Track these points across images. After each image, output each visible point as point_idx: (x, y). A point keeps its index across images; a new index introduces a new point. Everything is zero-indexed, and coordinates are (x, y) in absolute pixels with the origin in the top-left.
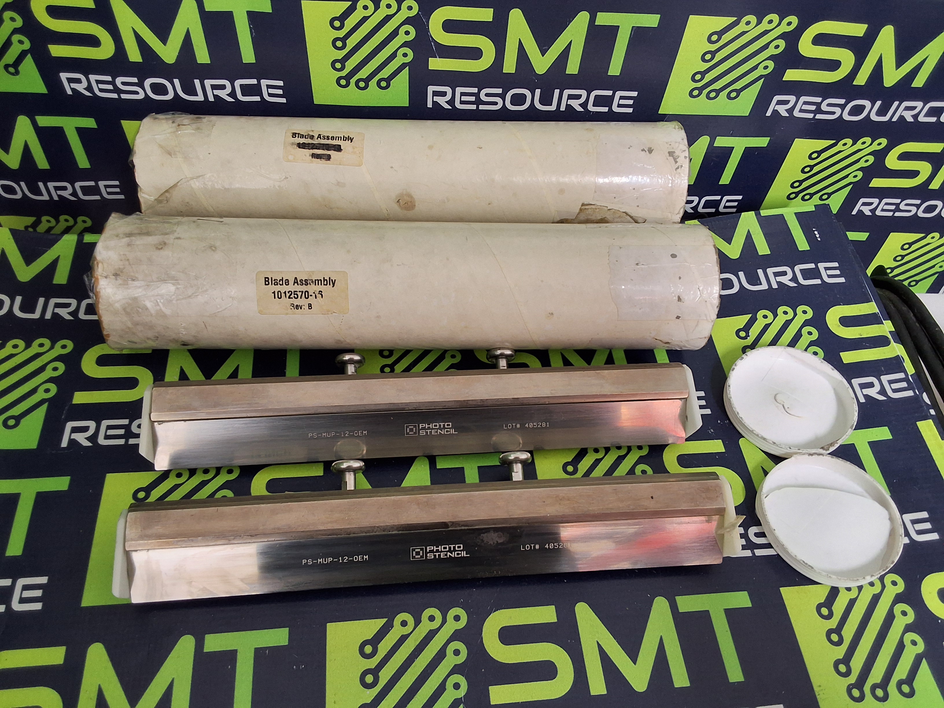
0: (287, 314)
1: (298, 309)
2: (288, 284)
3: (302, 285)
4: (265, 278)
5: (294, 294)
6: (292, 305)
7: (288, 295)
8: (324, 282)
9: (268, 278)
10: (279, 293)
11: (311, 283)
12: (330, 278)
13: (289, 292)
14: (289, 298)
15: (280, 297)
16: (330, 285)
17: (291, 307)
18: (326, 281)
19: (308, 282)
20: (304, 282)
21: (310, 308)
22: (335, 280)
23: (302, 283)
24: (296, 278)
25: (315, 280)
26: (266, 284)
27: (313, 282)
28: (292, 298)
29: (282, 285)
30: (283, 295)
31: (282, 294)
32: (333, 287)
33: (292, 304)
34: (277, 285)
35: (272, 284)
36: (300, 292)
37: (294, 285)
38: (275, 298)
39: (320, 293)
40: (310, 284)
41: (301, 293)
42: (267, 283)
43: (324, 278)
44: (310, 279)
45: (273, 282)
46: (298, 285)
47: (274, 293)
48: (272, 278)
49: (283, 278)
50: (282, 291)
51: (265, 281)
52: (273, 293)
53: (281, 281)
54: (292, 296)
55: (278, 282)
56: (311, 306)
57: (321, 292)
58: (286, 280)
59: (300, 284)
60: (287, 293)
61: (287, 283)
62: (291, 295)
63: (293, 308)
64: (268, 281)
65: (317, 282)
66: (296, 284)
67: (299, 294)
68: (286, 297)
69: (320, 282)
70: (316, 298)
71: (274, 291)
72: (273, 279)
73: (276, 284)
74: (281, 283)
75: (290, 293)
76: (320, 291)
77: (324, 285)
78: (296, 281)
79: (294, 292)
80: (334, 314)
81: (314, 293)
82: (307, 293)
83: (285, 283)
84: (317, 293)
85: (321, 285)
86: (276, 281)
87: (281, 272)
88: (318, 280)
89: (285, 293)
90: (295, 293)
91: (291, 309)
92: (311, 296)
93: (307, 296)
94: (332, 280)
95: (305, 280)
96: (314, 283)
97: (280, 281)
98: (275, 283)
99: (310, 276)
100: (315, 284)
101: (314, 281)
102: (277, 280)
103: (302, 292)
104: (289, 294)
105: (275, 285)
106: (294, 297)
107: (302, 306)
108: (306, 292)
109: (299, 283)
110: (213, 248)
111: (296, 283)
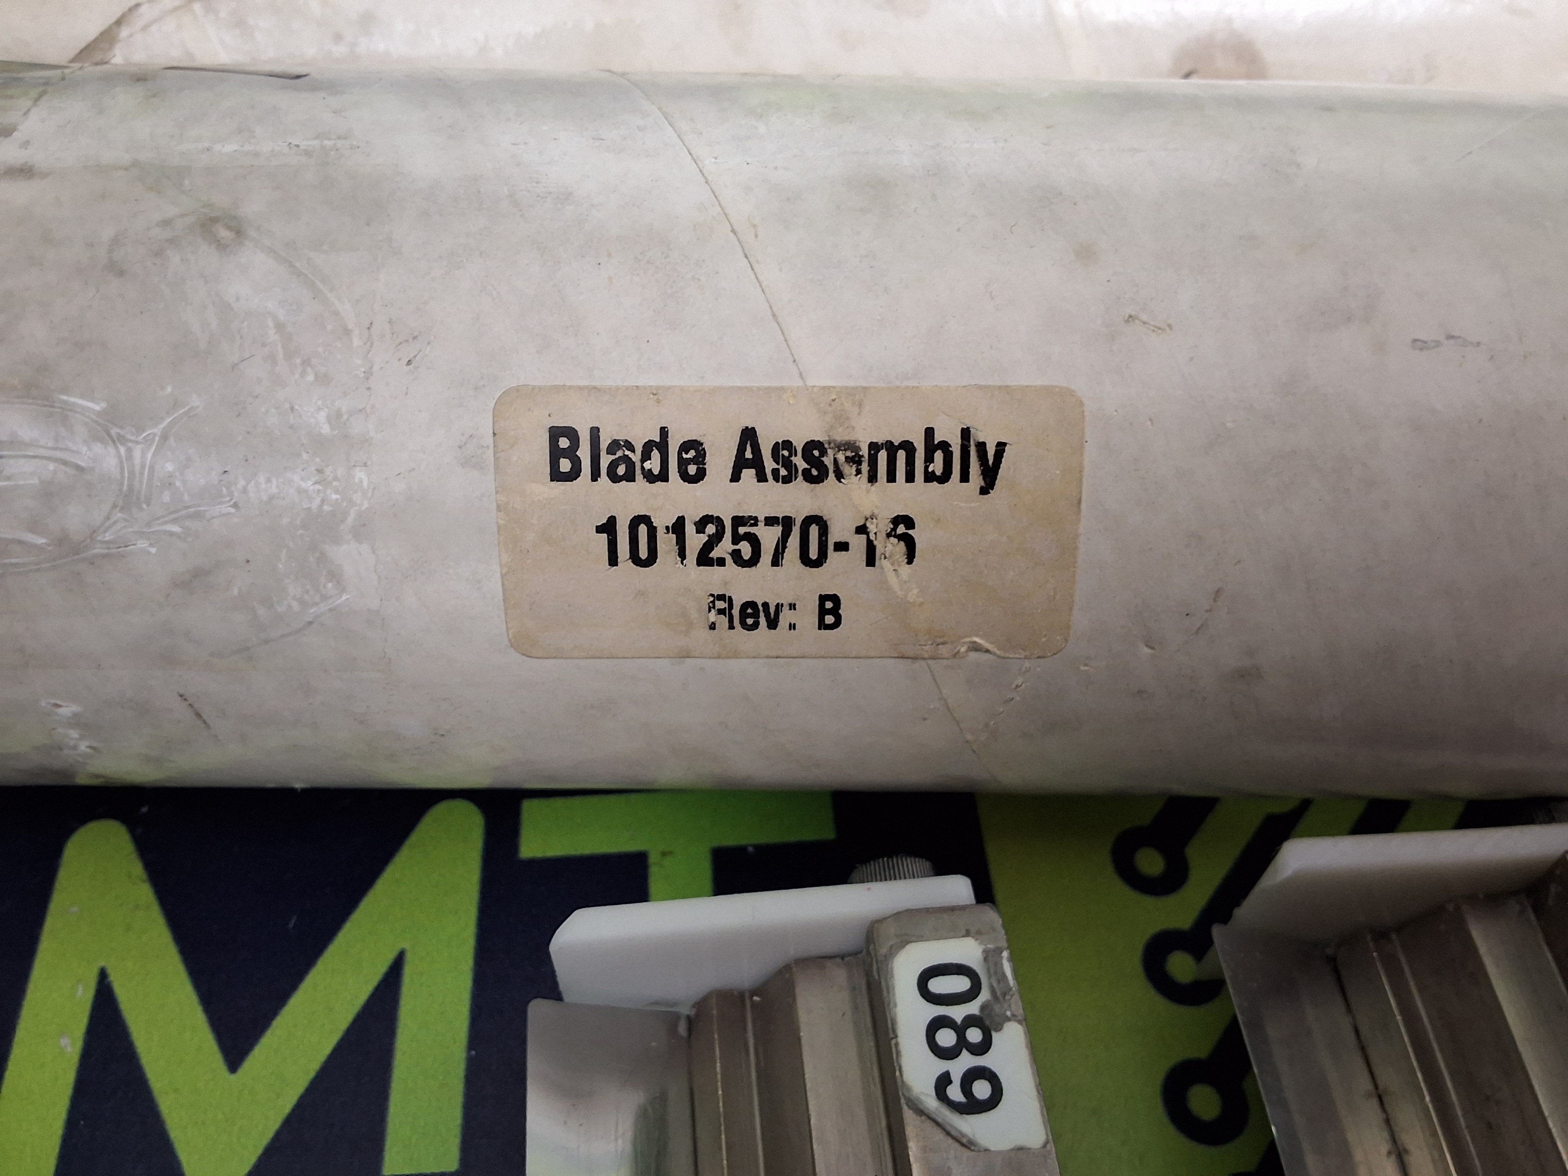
0: (685, 655)
1: (756, 625)
2: (700, 476)
3: (787, 480)
4: (555, 433)
5: (736, 539)
6: (720, 605)
7: (695, 541)
8: (929, 459)
9: (571, 433)
10: (643, 529)
11: (849, 470)
12: (966, 433)
13: (701, 526)
14: (704, 559)
15: (643, 554)
16: (965, 478)
17: (713, 616)
18: (939, 456)
19: (828, 461)
20: (800, 463)
21: (829, 619)
22: (1001, 447)
23: (788, 464)
24: (749, 435)
25: (874, 447)
26: (557, 476)
27: (856, 460)
28: (721, 562)
29: (663, 476)
30: (666, 543)
31: (661, 534)
32: (984, 491)
33: (721, 597)
34: (630, 477)
35: (595, 475)
36: (771, 521)
37: (735, 477)
38: (613, 560)
39: (901, 529)
40: (839, 476)
41: (777, 530)
42: (565, 465)
43: (929, 432)
44: (841, 435)
45: (605, 461)
46: (761, 477)
47: (608, 528)
48: (595, 432)
49: (664, 432)
50: (663, 520)
51: (556, 454)
52: (600, 529)
53: (656, 454)
54: (724, 548)
55: (636, 457)
56: (835, 611)
57: (909, 522)
58: (686, 446)
59: (775, 472)
60: (690, 529)
61: (692, 469)
62: (717, 538)
63: (723, 620)
64: (571, 453)
65: (883, 456)
66: (748, 474)
67: (769, 536)
68: (682, 555)
69: (901, 455)
70: (871, 561)
71: (612, 521)
72: (604, 445)
73: (621, 470)
74: (654, 464)
75: (711, 529)
76: (897, 520)
77: (930, 477)
78: (748, 455)
79: (738, 521)
80: (973, 655)
81: (862, 530)
82: (814, 530)
83: (683, 464)
84: (879, 528)
85: (910, 477)
86: (619, 454)
87: (657, 394)
88: (892, 449)
89: (678, 527)
90: (742, 530)
91: (713, 627)
92: (842, 547)
93: (813, 554)
94: (981, 447)
95: (811, 446)
96: (865, 467)
97: (646, 456)
98: (613, 466)
99: (841, 418)
100: (873, 478)
101: (865, 452)
102: (630, 446)
103: (787, 523)
104: (704, 538)
105: (614, 478)
106: (736, 555)
107: (779, 607)
108: (810, 520)
109: (769, 464)
110: (224, 234)
111: (748, 464)
